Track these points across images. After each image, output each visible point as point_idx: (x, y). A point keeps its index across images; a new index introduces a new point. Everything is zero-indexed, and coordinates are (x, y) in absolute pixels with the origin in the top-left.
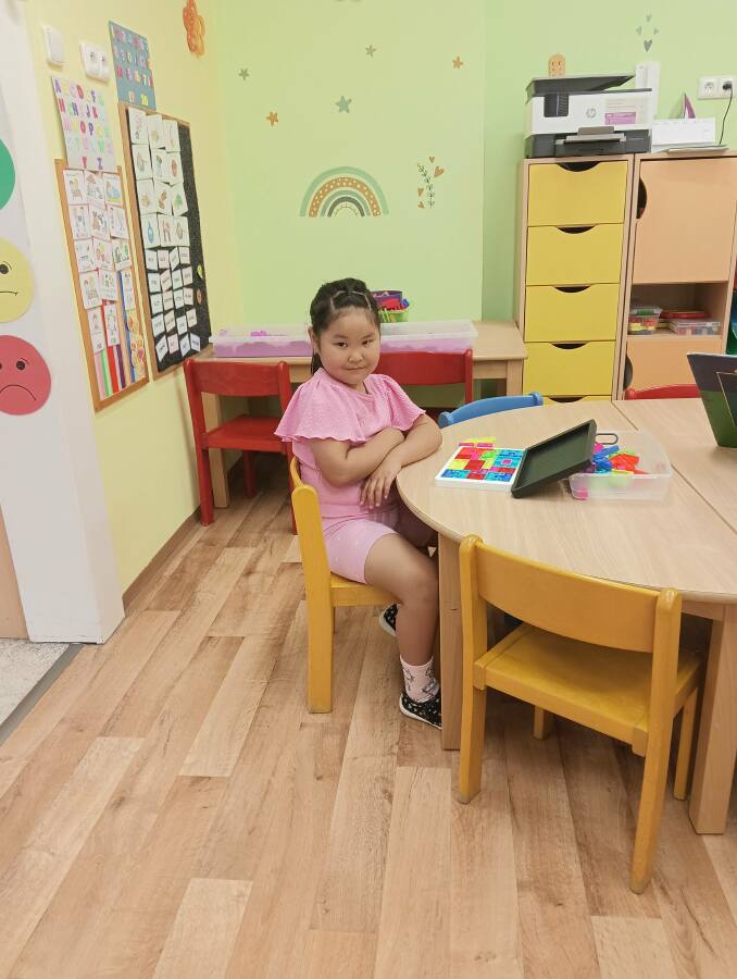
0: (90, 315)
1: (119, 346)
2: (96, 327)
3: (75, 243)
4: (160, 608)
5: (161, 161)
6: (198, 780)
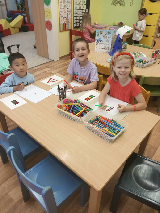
2: (62, 21)
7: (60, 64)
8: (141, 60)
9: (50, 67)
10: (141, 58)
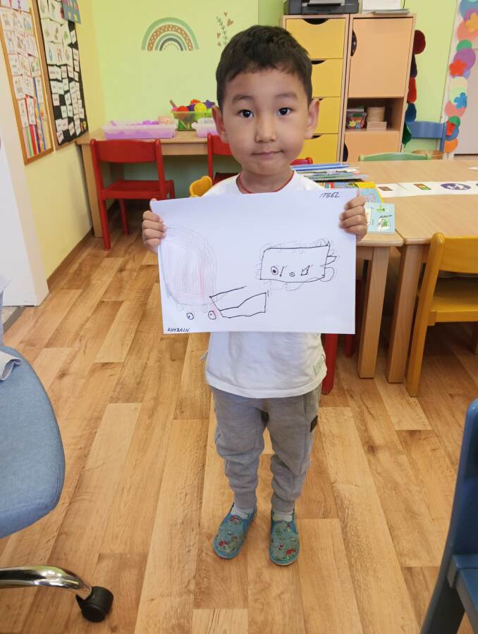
0: (20, 103)
1: (36, 126)
2: (23, 112)
3: (9, 56)
4: (70, 288)
5: (54, 7)
6: (105, 365)
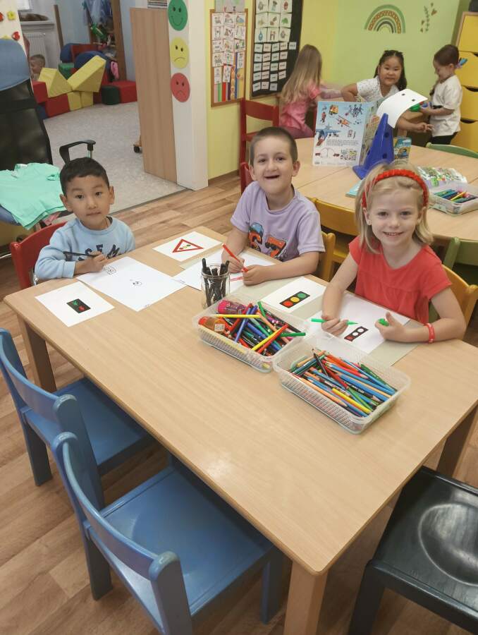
0: (215, 69)
2: (218, 74)
5: (276, 4)
7: (210, 201)
8: (451, 191)
9: (180, 208)
10: (453, 187)
